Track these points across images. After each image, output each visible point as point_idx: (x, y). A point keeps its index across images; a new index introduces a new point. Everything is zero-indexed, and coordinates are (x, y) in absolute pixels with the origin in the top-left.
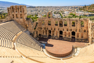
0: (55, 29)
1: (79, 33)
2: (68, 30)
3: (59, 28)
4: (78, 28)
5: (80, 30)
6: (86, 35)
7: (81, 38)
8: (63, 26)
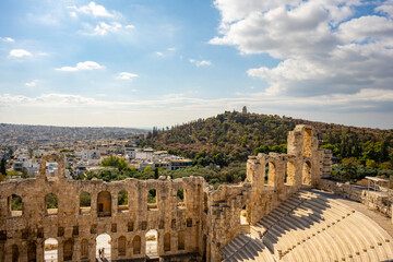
0: (76, 232)
1: (172, 232)
2: (131, 229)
3: (95, 226)
4: (167, 215)
5: (174, 221)
6: (193, 238)
7: (178, 252)
8: (114, 215)
